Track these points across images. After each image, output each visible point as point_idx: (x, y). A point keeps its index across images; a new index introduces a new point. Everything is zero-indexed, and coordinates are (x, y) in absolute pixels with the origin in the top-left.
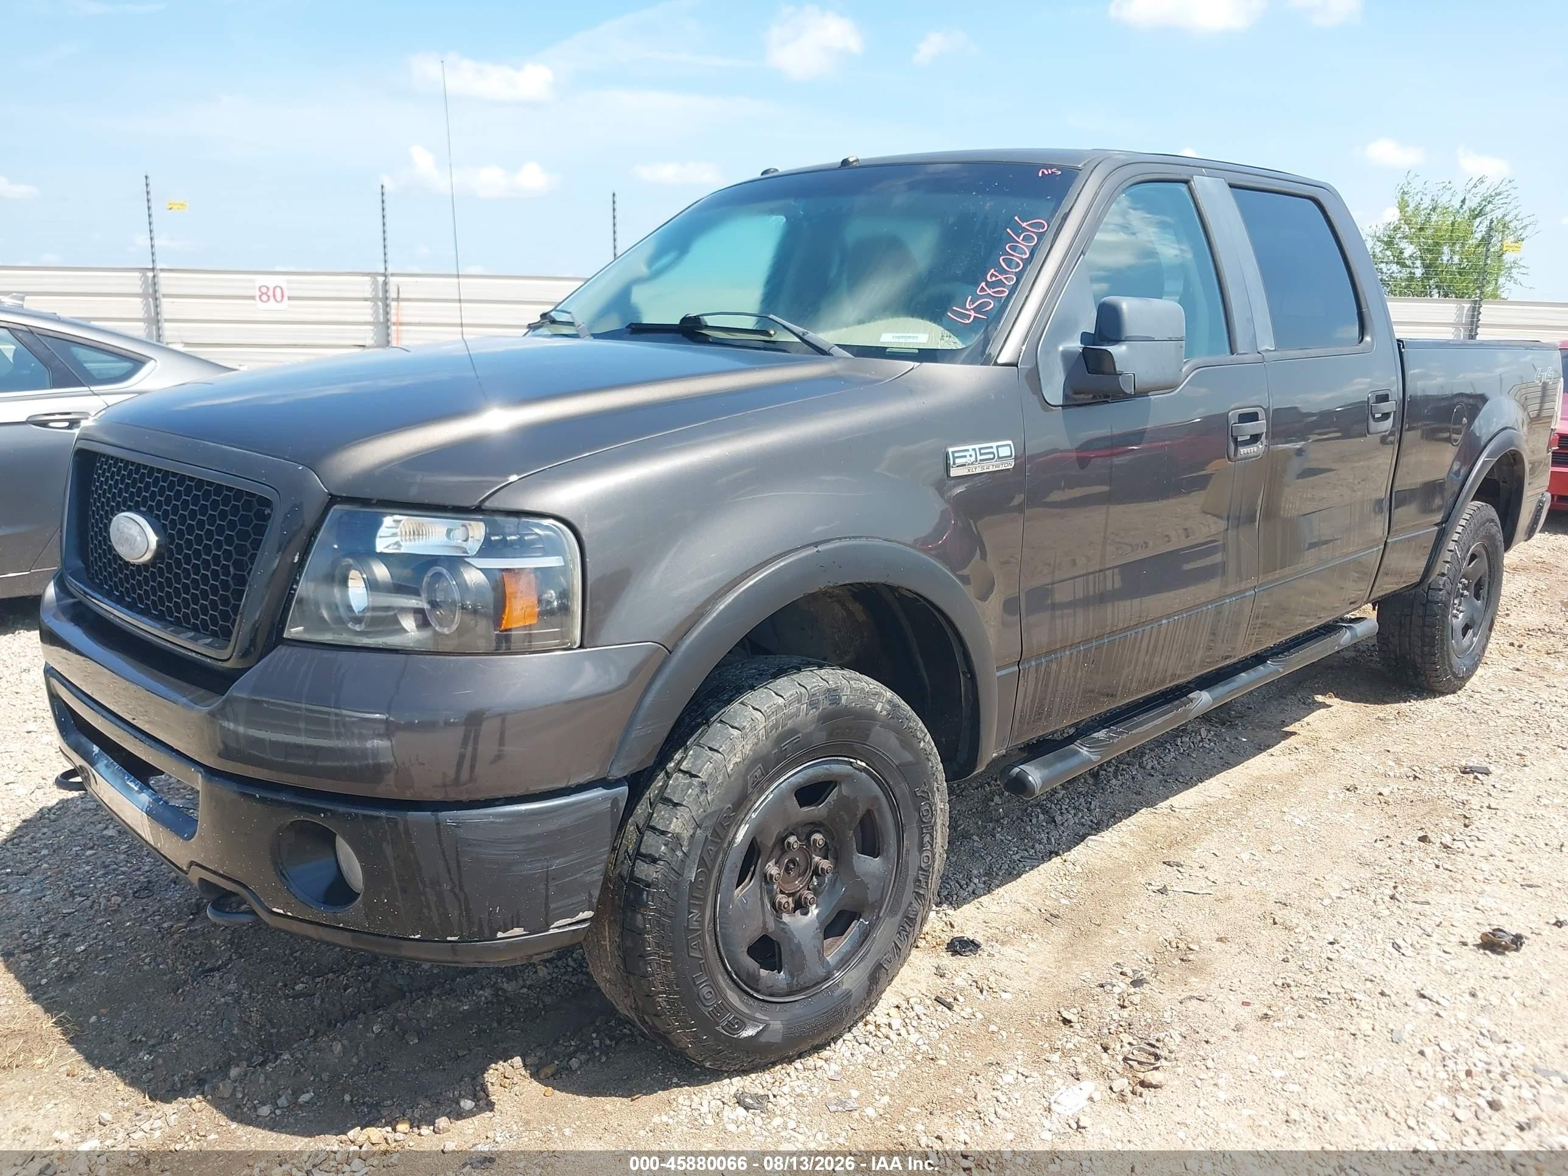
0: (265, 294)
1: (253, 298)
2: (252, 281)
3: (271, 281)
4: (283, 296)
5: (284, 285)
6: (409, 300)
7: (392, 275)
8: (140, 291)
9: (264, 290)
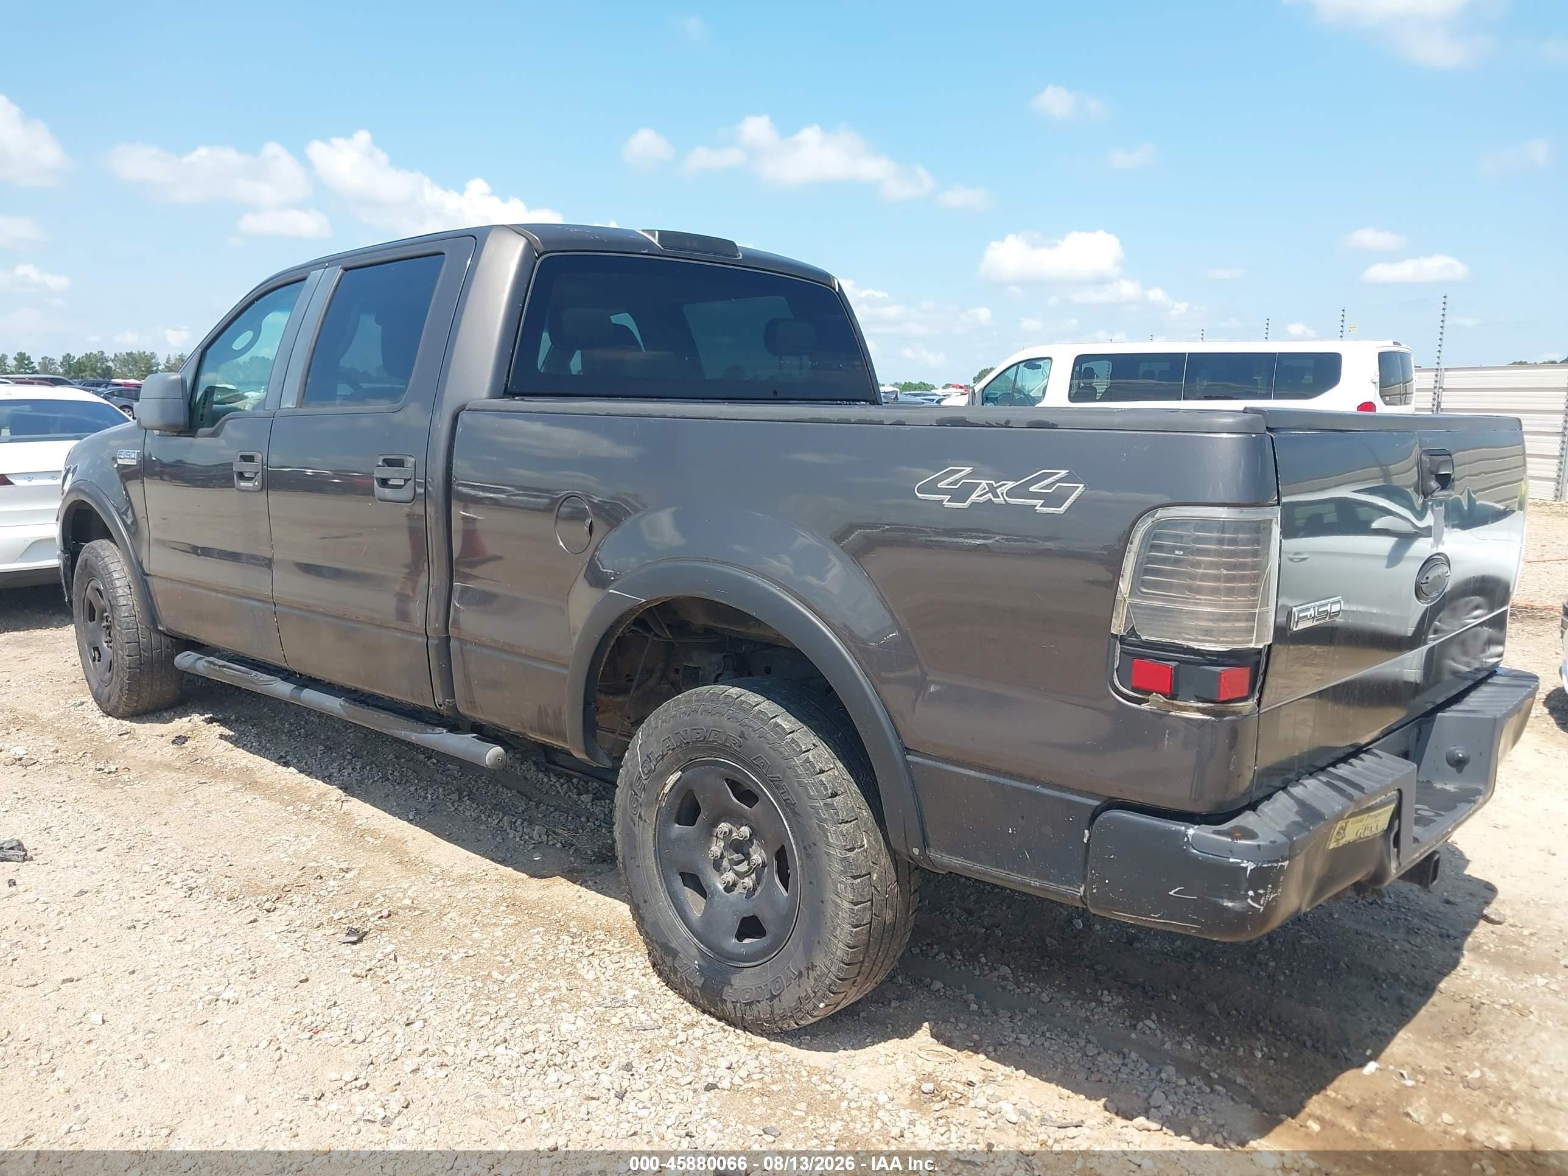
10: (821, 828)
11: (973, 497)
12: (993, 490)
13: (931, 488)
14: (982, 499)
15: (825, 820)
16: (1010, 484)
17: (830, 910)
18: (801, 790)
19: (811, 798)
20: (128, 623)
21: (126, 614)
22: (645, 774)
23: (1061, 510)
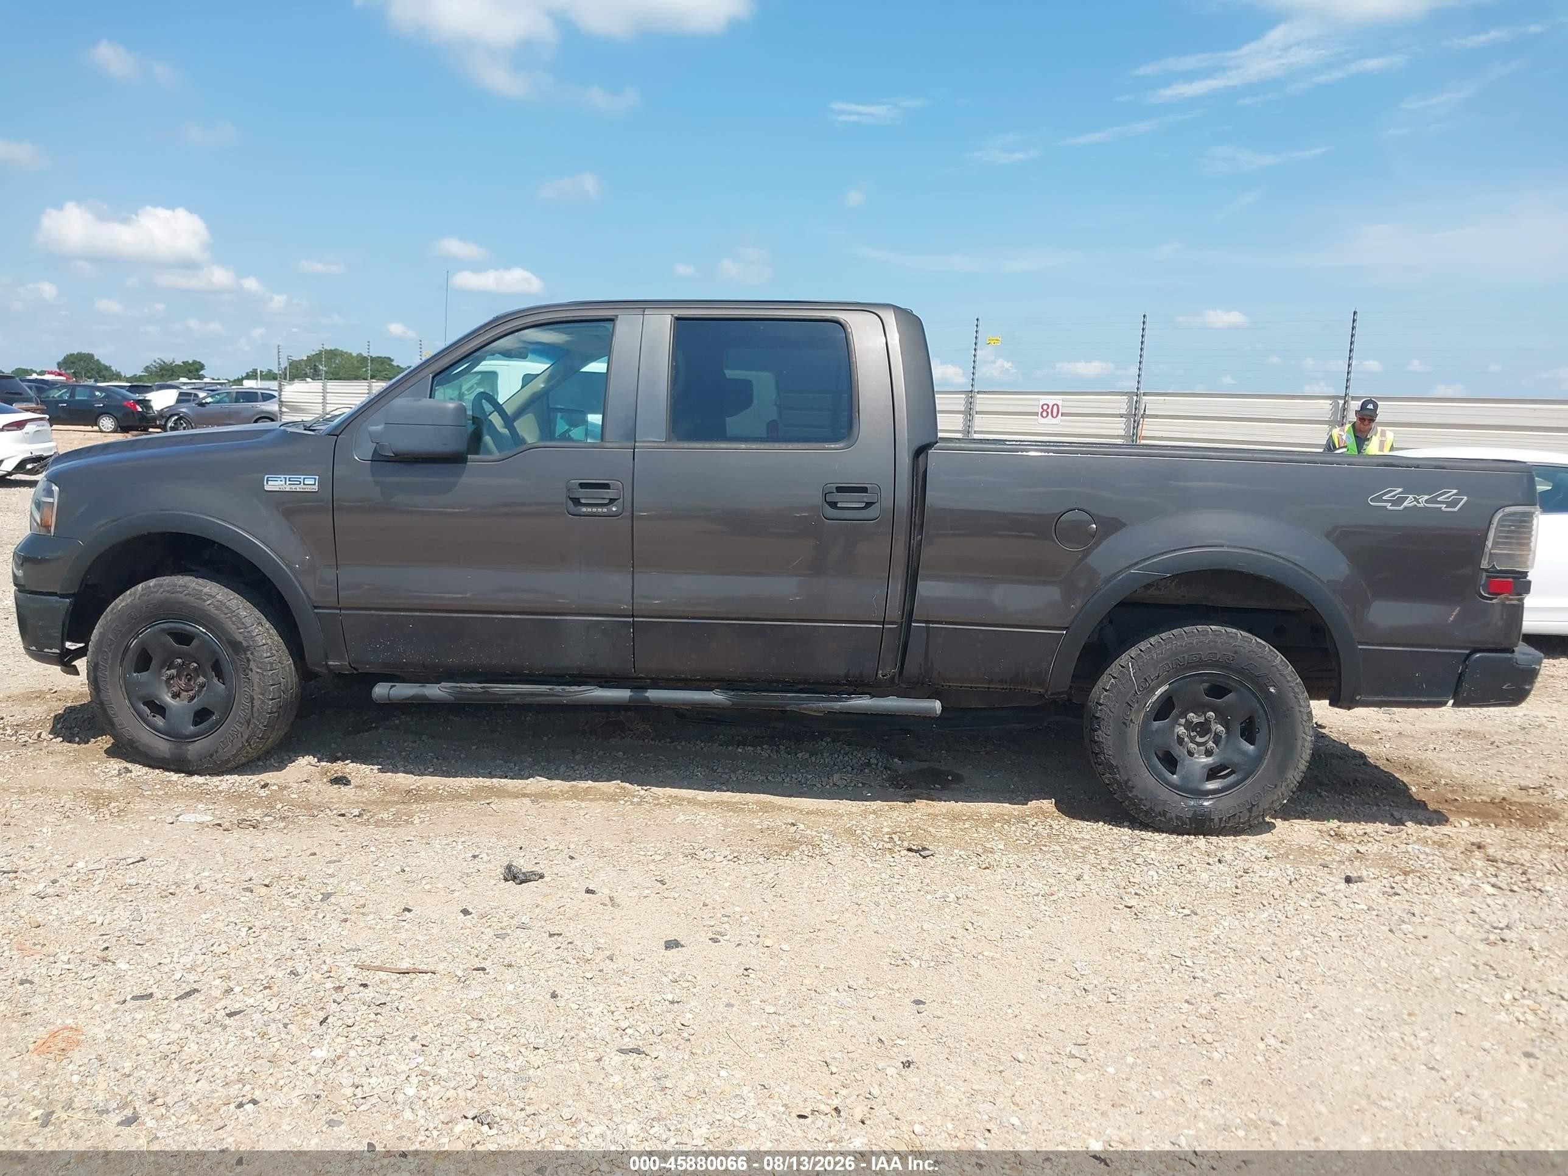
0: (1047, 411)
1: (1036, 414)
2: (1038, 400)
3: (1051, 400)
4: (1058, 413)
5: (1060, 403)
6: (1157, 416)
7: (1145, 394)
8: (963, 409)
9: (1045, 407)
10: (1296, 697)
11: (1405, 504)
12: (1417, 500)
13: (1379, 499)
14: (1411, 505)
15: (1298, 693)
16: (1426, 497)
17: (1299, 743)
18: (1282, 678)
19: (1288, 681)
20: (271, 664)
21: (269, 654)
22: (1140, 690)
23: (1456, 509)
